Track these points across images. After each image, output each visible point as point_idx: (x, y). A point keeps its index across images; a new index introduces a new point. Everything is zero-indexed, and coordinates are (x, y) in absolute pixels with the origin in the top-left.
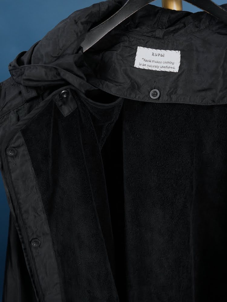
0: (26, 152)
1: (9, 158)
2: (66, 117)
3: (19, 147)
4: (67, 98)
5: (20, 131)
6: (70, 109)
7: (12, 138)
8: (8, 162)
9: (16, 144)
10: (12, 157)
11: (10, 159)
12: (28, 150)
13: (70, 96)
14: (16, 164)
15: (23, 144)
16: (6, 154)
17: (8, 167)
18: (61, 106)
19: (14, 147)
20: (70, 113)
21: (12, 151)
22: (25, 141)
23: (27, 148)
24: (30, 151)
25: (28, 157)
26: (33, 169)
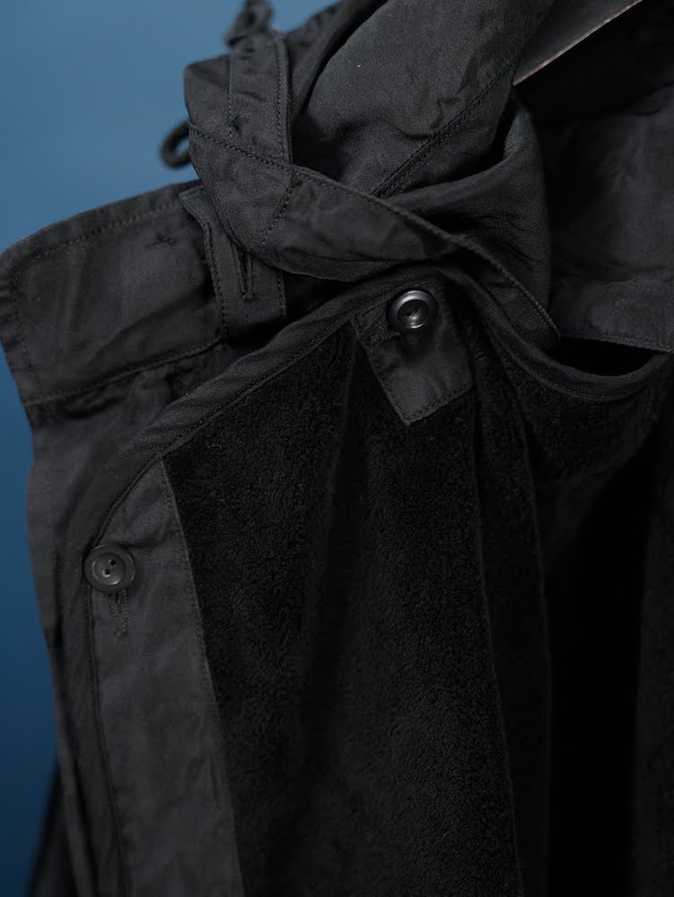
0: (184, 576)
1: (98, 601)
2: (413, 425)
3: (148, 543)
4: (426, 332)
5: (164, 458)
6: (437, 389)
7: (123, 494)
8: (90, 622)
9: (138, 531)
10: (114, 594)
11: (100, 604)
12: (194, 563)
13: (444, 325)
14: (125, 634)
15: (172, 533)
16: (84, 578)
17: (89, 644)
18: (393, 367)
19: (125, 546)
20: (432, 410)
21: (113, 563)
22: (182, 517)
23: (187, 552)
24: (202, 570)
25: (189, 603)
26: (207, 665)
